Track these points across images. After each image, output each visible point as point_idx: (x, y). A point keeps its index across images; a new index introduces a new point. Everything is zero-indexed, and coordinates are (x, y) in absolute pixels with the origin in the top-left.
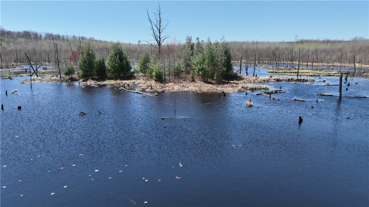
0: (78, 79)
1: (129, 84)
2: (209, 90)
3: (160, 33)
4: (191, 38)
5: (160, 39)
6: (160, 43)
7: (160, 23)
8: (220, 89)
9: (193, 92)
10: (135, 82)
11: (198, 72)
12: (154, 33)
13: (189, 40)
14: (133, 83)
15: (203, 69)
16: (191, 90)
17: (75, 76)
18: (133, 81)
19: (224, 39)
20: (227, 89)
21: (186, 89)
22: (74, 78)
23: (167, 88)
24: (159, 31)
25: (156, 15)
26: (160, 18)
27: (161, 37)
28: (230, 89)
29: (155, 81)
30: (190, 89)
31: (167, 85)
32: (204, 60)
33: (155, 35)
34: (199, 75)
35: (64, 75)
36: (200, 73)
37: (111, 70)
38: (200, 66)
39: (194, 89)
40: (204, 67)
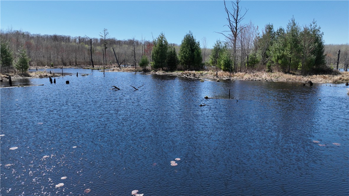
0: (150, 70)
1: (195, 74)
2: (289, 79)
3: (236, 23)
4: (272, 26)
5: (236, 30)
6: (236, 34)
7: (237, 12)
8: (305, 79)
9: (267, 81)
10: (203, 73)
11: (277, 61)
12: (230, 24)
13: (270, 28)
14: (201, 73)
15: (283, 56)
16: (265, 79)
17: (149, 67)
18: (201, 72)
19: (315, 24)
20: (317, 79)
21: (258, 78)
22: (147, 69)
23: (235, 77)
24: (236, 21)
25: (234, 5)
26: (238, 7)
27: (237, 28)
28: (320, 80)
29: (224, 70)
30: (263, 78)
31: (235, 74)
32: (285, 46)
33: (231, 26)
34: (278, 64)
35: (139, 66)
36: (280, 62)
37: (181, 61)
38: (280, 53)
39: (268, 78)
40: (285, 53)
